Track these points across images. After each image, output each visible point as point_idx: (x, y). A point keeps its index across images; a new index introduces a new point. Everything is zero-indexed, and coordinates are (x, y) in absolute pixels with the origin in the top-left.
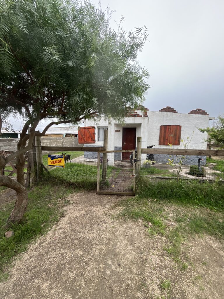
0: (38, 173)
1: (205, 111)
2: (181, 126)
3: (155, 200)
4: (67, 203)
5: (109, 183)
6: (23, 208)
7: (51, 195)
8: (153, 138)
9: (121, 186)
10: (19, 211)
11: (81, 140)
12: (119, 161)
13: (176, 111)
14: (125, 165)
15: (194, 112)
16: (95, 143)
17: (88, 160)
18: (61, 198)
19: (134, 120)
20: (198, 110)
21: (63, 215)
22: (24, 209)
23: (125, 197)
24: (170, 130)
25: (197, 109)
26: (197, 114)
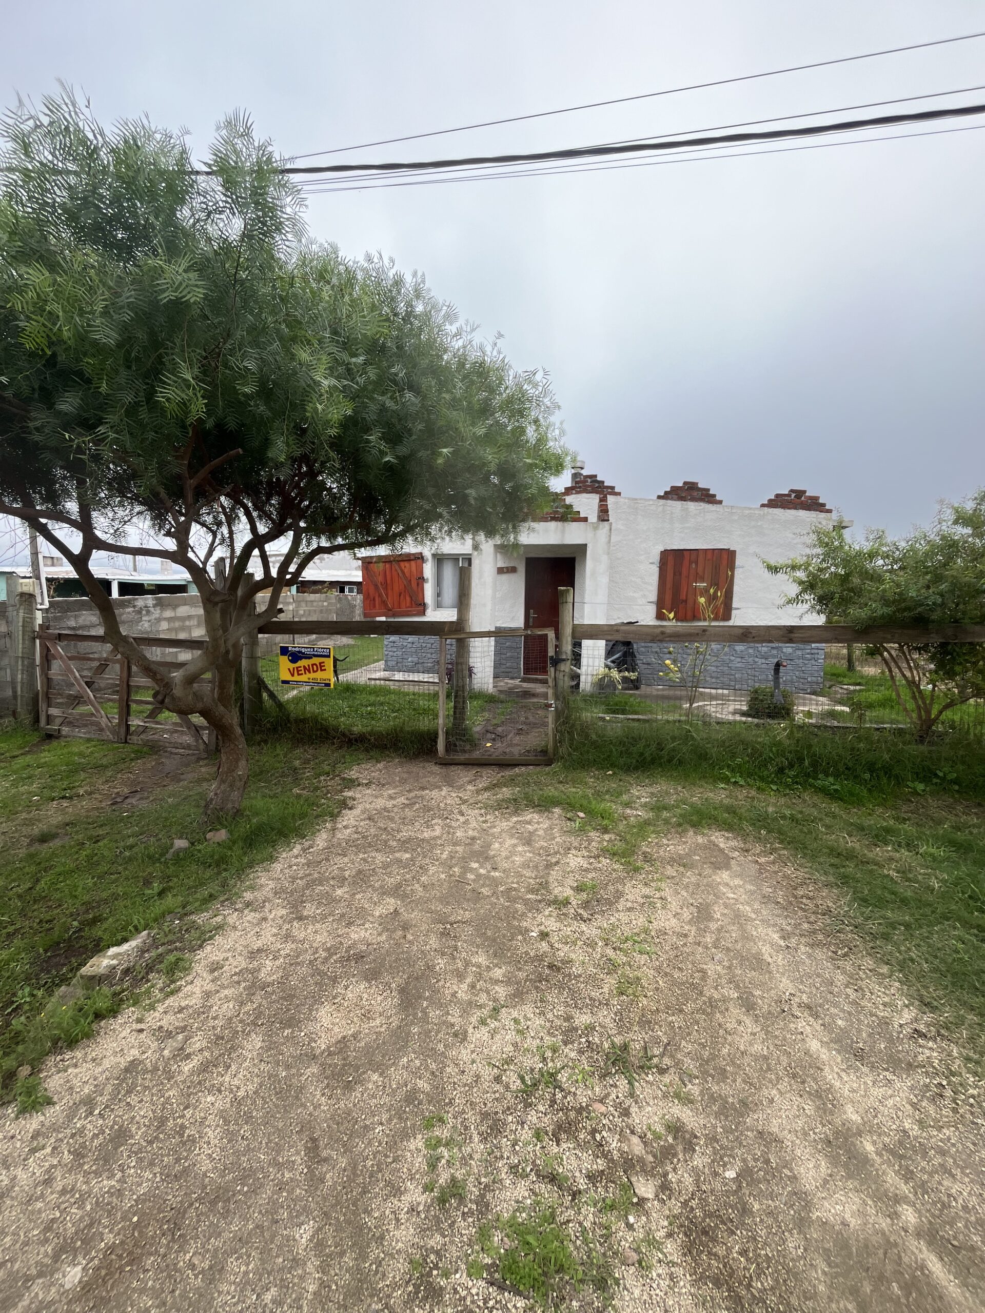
0: (246, 706)
1: (818, 498)
2: (734, 552)
3: (610, 772)
4: (351, 784)
5: (477, 736)
6: (241, 780)
7: (296, 769)
8: (636, 595)
9: (510, 745)
10: (231, 786)
11: (374, 606)
12: (512, 678)
13: (718, 498)
14: (533, 691)
15: (779, 502)
16: (423, 613)
17: (399, 676)
18: (328, 774)
19: (563, 532)
20: (793, 495)
21: (344, 805)
22: (242, 783)
23: (523, 769)
24: (694, 566)
25: (792, 491)
26: (789, 508)
